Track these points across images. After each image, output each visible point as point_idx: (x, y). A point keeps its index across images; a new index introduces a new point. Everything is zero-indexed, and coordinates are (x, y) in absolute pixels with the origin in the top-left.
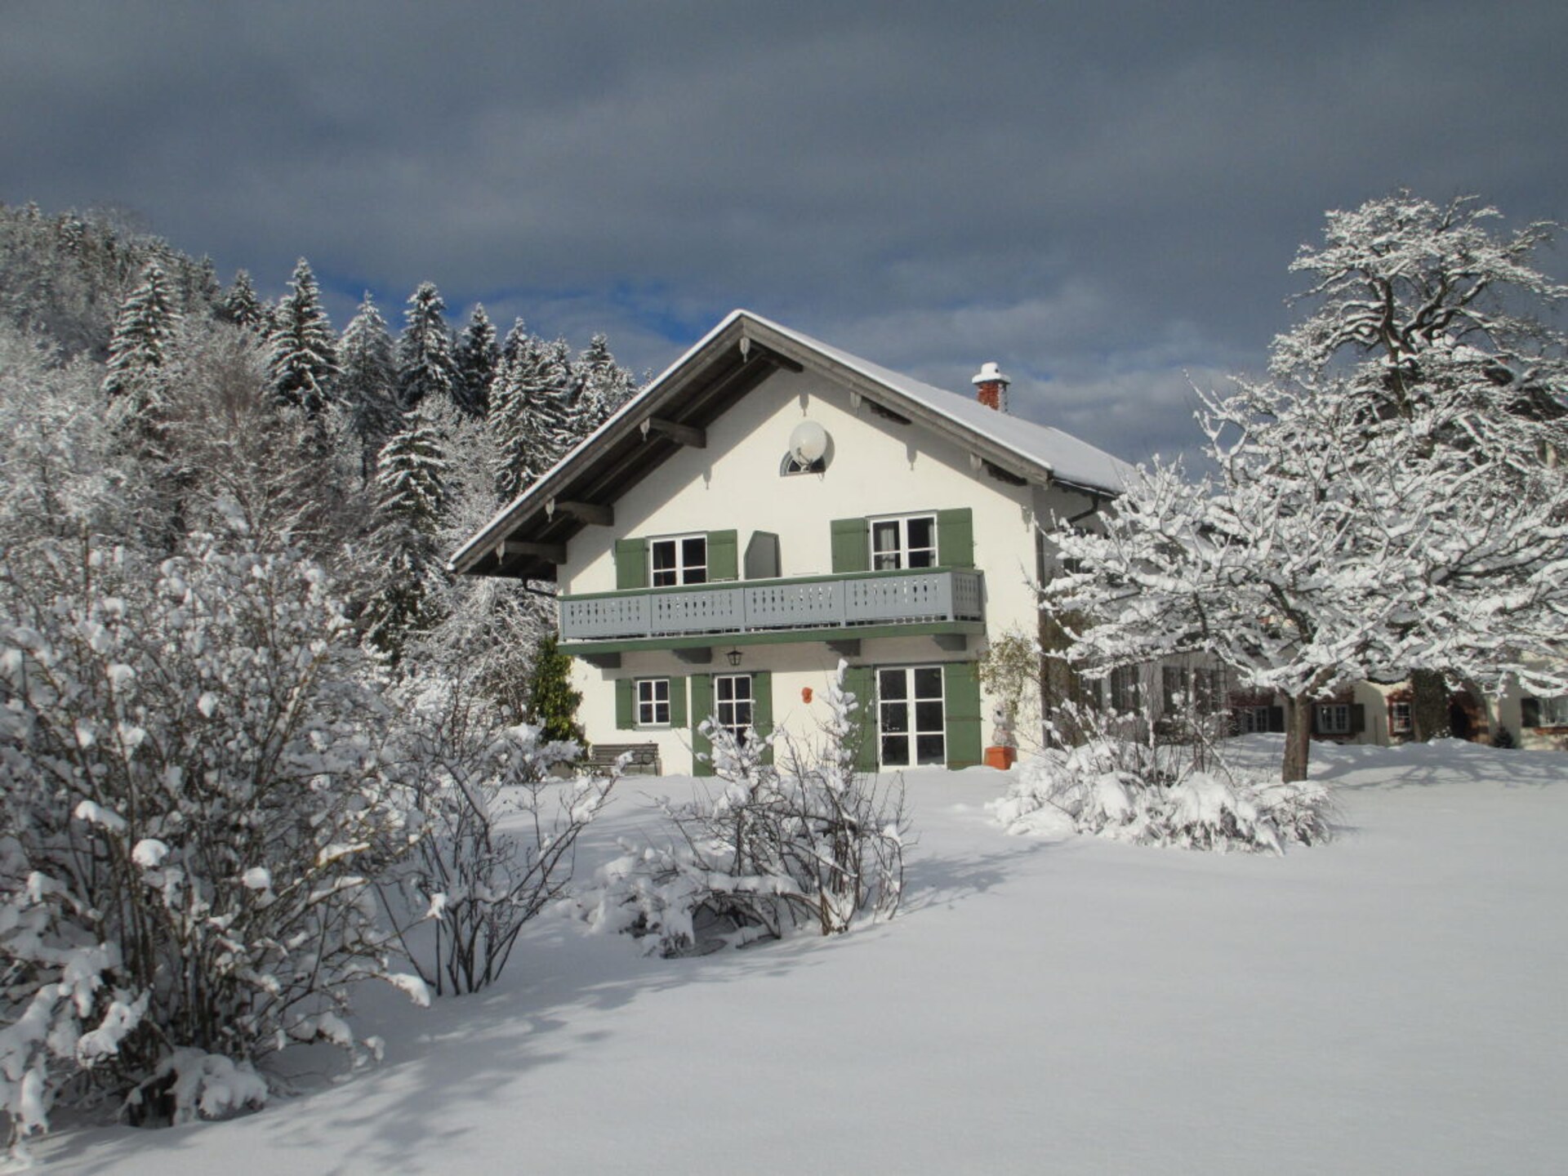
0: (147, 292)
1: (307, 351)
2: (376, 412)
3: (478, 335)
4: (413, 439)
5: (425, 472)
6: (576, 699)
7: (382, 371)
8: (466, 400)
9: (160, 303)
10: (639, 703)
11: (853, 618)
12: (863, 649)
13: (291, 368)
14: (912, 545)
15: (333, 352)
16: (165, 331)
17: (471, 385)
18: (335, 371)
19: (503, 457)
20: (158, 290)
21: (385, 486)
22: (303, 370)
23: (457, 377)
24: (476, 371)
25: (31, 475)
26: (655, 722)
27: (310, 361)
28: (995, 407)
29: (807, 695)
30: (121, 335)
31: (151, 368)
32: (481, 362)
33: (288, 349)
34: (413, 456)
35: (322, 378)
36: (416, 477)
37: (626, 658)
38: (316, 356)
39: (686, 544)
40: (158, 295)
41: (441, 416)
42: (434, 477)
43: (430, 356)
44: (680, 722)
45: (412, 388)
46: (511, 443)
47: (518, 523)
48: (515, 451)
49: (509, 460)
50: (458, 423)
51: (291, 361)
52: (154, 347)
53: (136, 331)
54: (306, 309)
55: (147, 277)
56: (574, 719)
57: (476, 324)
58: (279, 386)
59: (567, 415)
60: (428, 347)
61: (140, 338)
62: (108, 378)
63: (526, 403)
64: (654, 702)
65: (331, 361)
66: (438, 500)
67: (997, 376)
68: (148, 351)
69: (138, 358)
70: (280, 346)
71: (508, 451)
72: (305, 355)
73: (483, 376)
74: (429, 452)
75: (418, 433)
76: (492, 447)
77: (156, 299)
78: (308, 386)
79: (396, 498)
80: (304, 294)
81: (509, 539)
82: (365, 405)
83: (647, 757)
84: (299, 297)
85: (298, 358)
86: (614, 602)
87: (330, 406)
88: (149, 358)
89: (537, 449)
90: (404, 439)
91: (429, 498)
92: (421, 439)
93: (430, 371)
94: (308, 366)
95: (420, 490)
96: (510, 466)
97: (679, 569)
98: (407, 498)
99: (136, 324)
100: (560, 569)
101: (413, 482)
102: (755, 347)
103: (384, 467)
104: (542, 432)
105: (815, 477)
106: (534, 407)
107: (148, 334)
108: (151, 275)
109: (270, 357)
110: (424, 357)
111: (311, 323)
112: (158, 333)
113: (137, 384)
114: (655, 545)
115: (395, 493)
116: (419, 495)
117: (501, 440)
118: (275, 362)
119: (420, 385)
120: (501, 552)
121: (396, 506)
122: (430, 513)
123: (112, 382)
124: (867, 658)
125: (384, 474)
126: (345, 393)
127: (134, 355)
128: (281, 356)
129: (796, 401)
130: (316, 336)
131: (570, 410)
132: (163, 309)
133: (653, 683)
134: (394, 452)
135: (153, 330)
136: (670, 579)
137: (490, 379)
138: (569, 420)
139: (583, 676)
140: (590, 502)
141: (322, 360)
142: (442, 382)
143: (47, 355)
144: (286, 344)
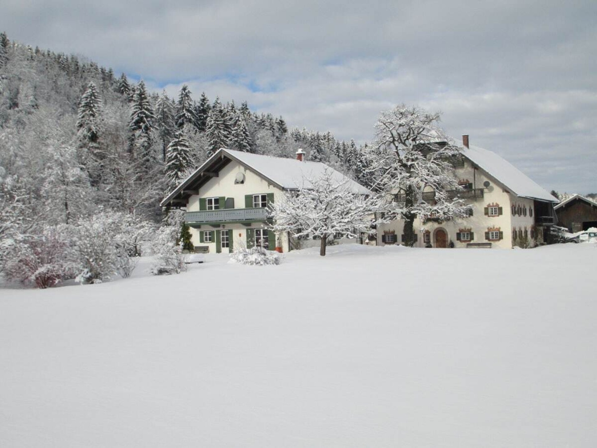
0: (90, 92)
1: (143, 110)
2: (168, 130)
3: (203, 102)
4: (179, 141)
5: (182, 152)
6: (191, 236)
7: (169, 116)
8: (199, 124)
9: (94, 96)
10: (205, 237)
11: (246, 218)
12: (252, 225)
13: (138, 116)
14: (262, 201)
15: (152, 110)
16: (96, 105)
17: (201, 119)
18: (153, 117)
19: (210, 146)
20: (94, 91)
21: (169, 158)
22: (143, 117)
23: (196, 117)
24: (202, 114)
25: (59, 168)
26: (208, 241)
27: (145, 114)
28: (301, 160)
29: (240, 235)
30: (81, 107)
31: (92, 118)
32: (204, 111)
33: (137, 110)
34: (179, 147)
35: (149, 119)
36: (180, 154)
37: (202, 226)
38: (147, 112)
39: (215, 200)
40: (94, 93)
41: (189, 131)
42: (185, 154)
43: (186, 110)
44: (213, 241)
45: (180, 121)
46: (212, 142)
47: (175, 195)
48: (213, 144)
49: (211, 148)
50: (195, 134)
51: (138, 114)
52: (93, 111)
53: (87, 105)
54: (143, 96)
55: (90, 87)
56: (190, 240)
57: (202, 98)
58: (134, 123)
59: (233, 130)
60: (185, 107)
61: (88, 108)
62: (78, 122)
63: (217, 127)
64: (208, 236)
65: (152, 113)
66: (187, 162)
67: (301, 152)
68: (91, 112)
69: (87, 115)
70: (135, 109)
71: (211, 144)
72: (143, 112)
73: (205, 116)
74: (184, 145)
75: (180, 139)
76: (207, 142)
77: (93, 94)
78: (144, 122)
79: (173, 162)
80: (142, 91)
81: (173, 199)
82: (164, 128)
83: (206, 249)
84: (141, 92)
85: (141, 113)
86: (199, 214)
87: (152, 129)
88: (91, 115)
89: (221, 144)
90: (175, 142)
91: (184, 161)
92: (181, 141)
93: (186, 115)
94: (144, 116)
95: (181, 159)
96: (212, 149)
97: (213, 205)
98: (176, 161)
99: (86, 103)
100: (187, 205)
101: (179, 156)
102: (225, 157)
103: (169, 151)
104: (223, 138)
105: (241, 185)
106: (220, 129)
107: (90, 107)
108: (91, 86)
109: (131, 112)
110: (184, 110)
111: (145, 101)
112: (94, 106)
113: (87, 124)
114: (208, 200)
115: (173, 159)
116: (181, 160)
117: (209, 140)
118: (133, 114)
119: (183, 120)
120: (172, 202)
121: (173, 164)
122: (184, 166)
123: (79, 123)
124: (252, 227)
125: (169, 153)
126: (157, 124)
127: (86, 114)
128: (135, 112)
129: (237, 167)
130: (147, 105)
131: (233, 129)
132: (95, 98)
133: (208, 232)
134: (172, 146)
135: (92, 105)
136: (211, 208)
137: (206, 118)
138: (233, 132)
139: (192, 231)
140: (192, 190)
141: (149, 113)
142: (190, 119)
143: (57, 113)
144: (137, 108)
